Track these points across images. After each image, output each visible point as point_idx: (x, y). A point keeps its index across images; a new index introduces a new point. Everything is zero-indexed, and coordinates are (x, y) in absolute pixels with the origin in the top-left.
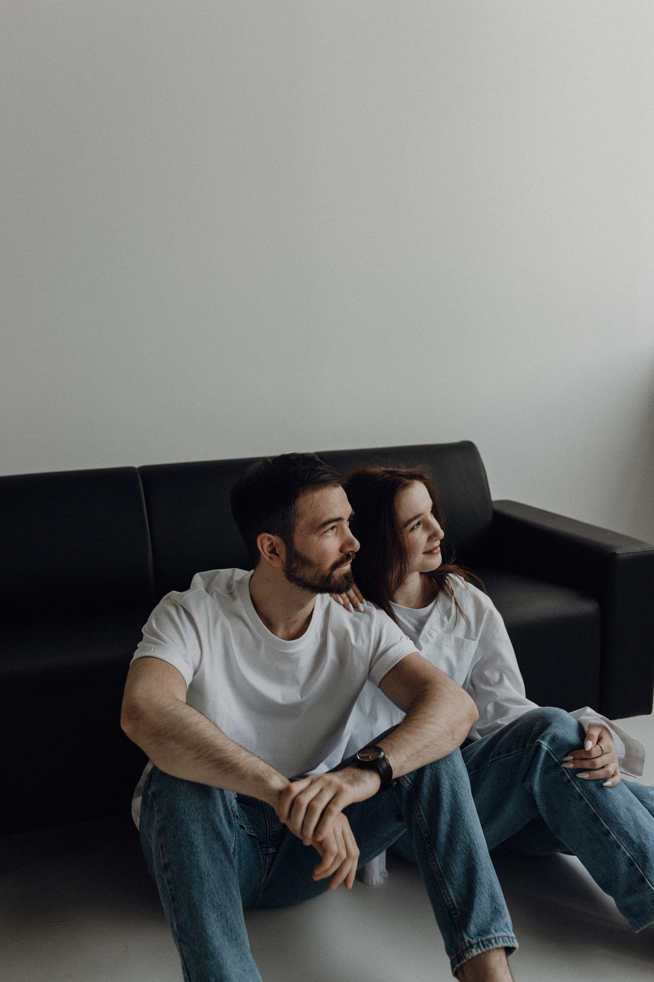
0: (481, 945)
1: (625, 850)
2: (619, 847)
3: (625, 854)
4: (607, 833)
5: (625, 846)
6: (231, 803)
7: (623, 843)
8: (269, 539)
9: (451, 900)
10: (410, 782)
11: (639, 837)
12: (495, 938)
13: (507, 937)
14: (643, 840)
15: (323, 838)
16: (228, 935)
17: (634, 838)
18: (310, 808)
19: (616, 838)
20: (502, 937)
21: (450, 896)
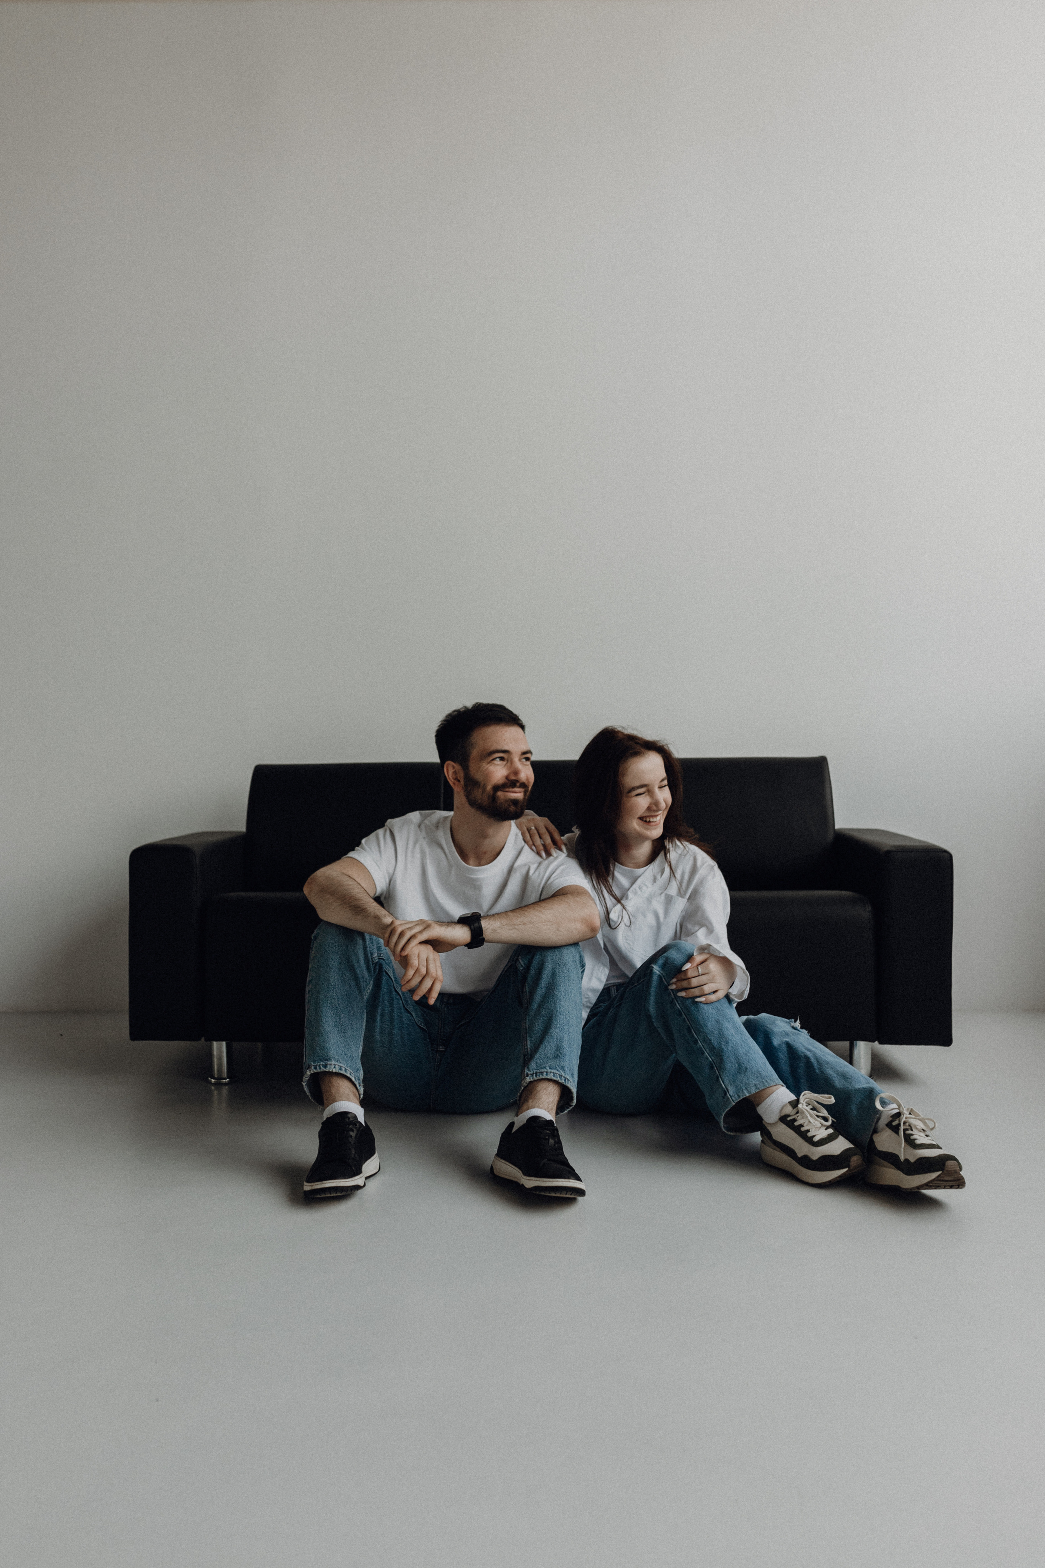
0: (534, 1075)
1: (708, 1055)
2: (703, 1053)
3: (707, 1059)
4: (696, 1042)
5: (708, 1051)
6: (372, 954)
7: (707, 1050)
8: (454, 767)
9: (527, 1049)
10: (523, 965)
11: (720, 1043)
12: (547, 1072)
13: (559, 1074)
14: (723, 1046)
15: (406, 954)
16: (338, 1027)
17: (715, 1044)
18: (402, 934)
19: (701, 1046)
20: (554, 1073)
21: (527, 1045)
